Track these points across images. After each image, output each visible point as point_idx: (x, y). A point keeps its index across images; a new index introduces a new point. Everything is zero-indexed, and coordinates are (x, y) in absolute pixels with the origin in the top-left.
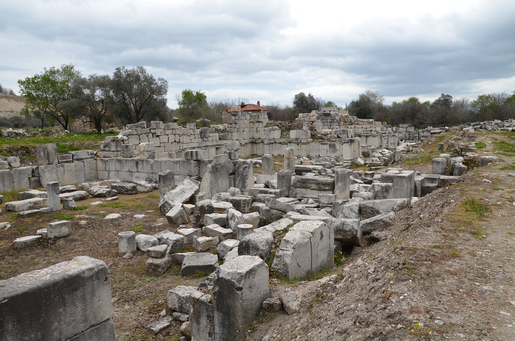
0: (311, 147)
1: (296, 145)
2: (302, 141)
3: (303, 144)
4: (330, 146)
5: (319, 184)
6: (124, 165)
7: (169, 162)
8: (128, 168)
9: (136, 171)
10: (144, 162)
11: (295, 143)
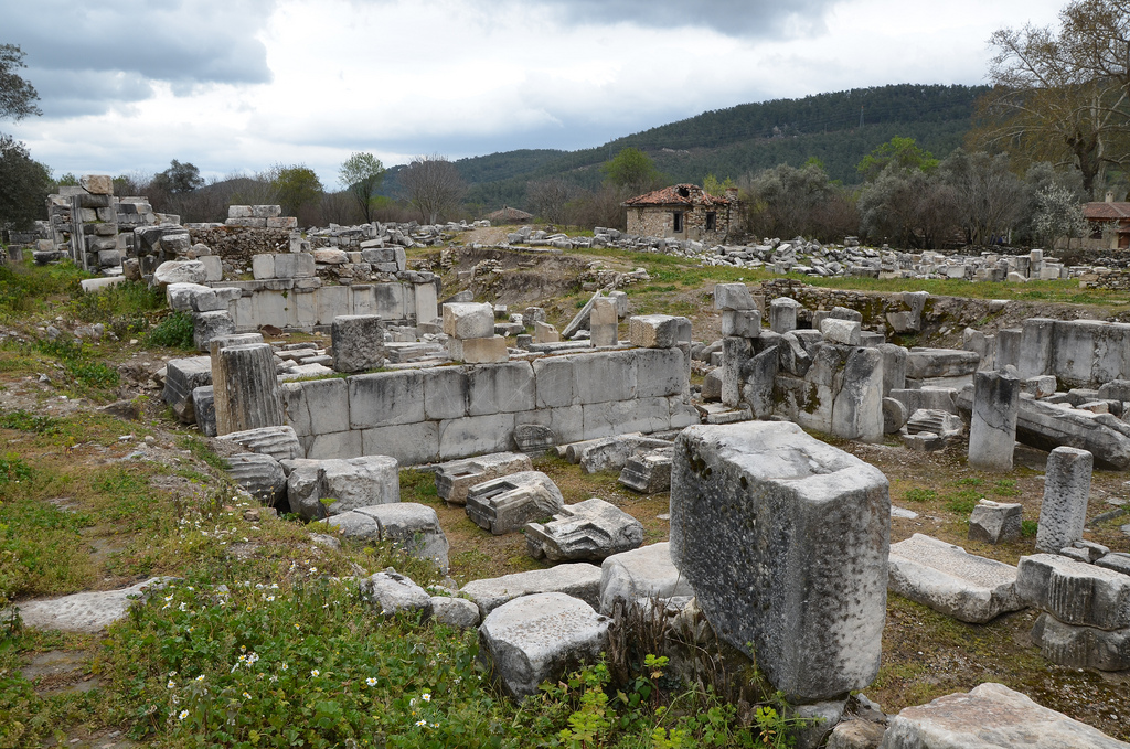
0: (325, 301)
1: (279, 297)
2: (302, 284)
3: (303, 291)
4: (378, 293)
5: (963, 363)
6: (398, 399)
7: (605, 362)
8: (420, 406)
9: (461, 412)
10: (501, 377)
11: (279, 291)
